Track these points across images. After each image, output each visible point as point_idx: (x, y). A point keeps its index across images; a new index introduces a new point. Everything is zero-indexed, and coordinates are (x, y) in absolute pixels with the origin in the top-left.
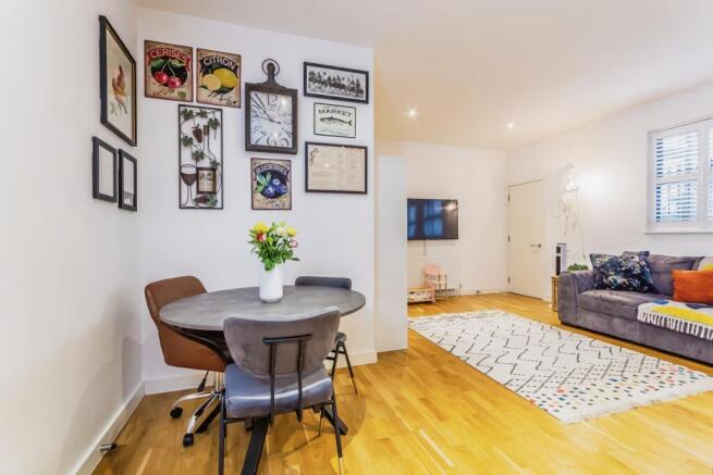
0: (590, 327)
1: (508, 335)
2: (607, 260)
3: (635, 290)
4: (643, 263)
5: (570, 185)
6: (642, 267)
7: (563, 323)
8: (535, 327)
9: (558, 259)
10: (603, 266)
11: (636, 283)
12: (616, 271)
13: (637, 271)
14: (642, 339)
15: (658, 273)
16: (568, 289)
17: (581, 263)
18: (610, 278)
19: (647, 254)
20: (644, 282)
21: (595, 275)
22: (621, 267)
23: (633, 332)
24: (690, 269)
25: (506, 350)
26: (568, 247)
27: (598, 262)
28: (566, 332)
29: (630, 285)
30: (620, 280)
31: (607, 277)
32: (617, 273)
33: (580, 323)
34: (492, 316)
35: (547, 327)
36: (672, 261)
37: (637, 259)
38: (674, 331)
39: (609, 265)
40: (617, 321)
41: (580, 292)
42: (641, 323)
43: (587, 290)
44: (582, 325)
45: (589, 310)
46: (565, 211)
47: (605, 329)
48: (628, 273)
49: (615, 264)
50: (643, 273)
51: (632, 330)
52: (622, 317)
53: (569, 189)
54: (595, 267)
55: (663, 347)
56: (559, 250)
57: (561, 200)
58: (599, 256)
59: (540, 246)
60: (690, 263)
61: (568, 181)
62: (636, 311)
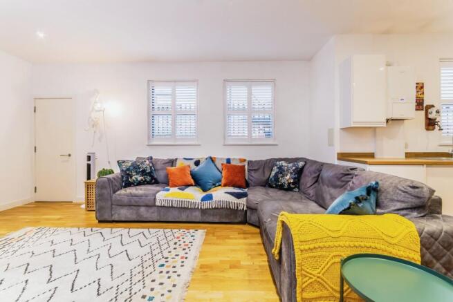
0: (123, 219)
1: (49, 260)
2: (130, 164)
3: (149, 183)
4: (151, 165)
5: (98, 106)
6: (151, 167)
7: (100, 222)
8: (77, 235)
9: (89, 166)
10: (128, 169)
11: (148, 178)
12: (136, 172)
13: (149, 170)
14: (158, 218)
15: (158, 170)
16: (104, 191)
17: (108, 168)
18: (133, 178)
19: (151, 158)
20: (153, 178)
21: (122, 177)
22: (139, 168)
23: (153, 215)
24: (172, 166)
25: (52, 286)
26: (97, 156)
27: (124, 167)
28: (106, 230)
29: (145, 181)
30: (140, 178)
31: (131, 177)
32: (137, 173)
33: (116, 217)
34: (20, 239)
35: (88, 230)
36: (163, 162)
37: (147, 162)
38: (177, 207)
39: (131, 168)
40: (142, 209)
41: (114, 192)
42: (158, 206)
43: (118, 190)
44: (117, 219)
45: (123, 206)
46: (93, 126)
47: (134, 217)
48: (143, 173)
49: (135, 167)
50: (151, 172)
51: (153, 213)
52: (147, 206)
53: (96, 108)
54: (122, 171)
55: (170, 219)
56: (89, 158)
57: (90, 118)
58: (124, 162)
59: (70, 155)
60: (172, 162)
61: (96, 102)
62: (155, 199)
